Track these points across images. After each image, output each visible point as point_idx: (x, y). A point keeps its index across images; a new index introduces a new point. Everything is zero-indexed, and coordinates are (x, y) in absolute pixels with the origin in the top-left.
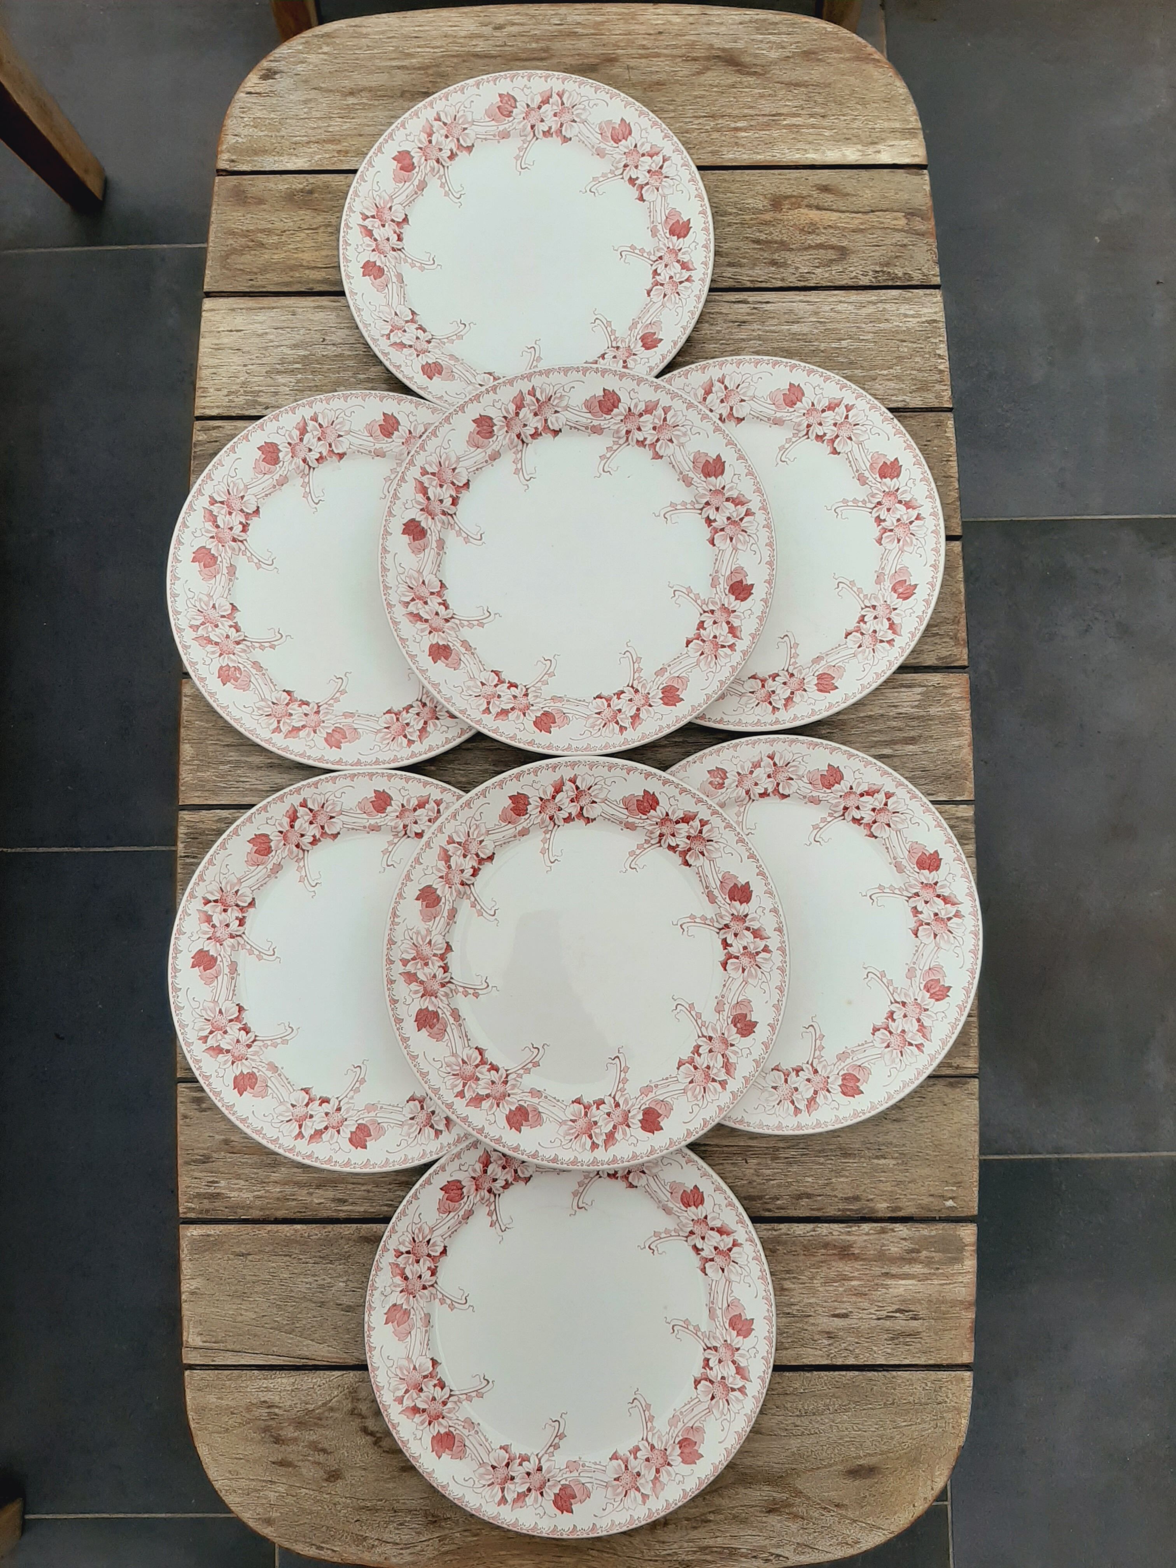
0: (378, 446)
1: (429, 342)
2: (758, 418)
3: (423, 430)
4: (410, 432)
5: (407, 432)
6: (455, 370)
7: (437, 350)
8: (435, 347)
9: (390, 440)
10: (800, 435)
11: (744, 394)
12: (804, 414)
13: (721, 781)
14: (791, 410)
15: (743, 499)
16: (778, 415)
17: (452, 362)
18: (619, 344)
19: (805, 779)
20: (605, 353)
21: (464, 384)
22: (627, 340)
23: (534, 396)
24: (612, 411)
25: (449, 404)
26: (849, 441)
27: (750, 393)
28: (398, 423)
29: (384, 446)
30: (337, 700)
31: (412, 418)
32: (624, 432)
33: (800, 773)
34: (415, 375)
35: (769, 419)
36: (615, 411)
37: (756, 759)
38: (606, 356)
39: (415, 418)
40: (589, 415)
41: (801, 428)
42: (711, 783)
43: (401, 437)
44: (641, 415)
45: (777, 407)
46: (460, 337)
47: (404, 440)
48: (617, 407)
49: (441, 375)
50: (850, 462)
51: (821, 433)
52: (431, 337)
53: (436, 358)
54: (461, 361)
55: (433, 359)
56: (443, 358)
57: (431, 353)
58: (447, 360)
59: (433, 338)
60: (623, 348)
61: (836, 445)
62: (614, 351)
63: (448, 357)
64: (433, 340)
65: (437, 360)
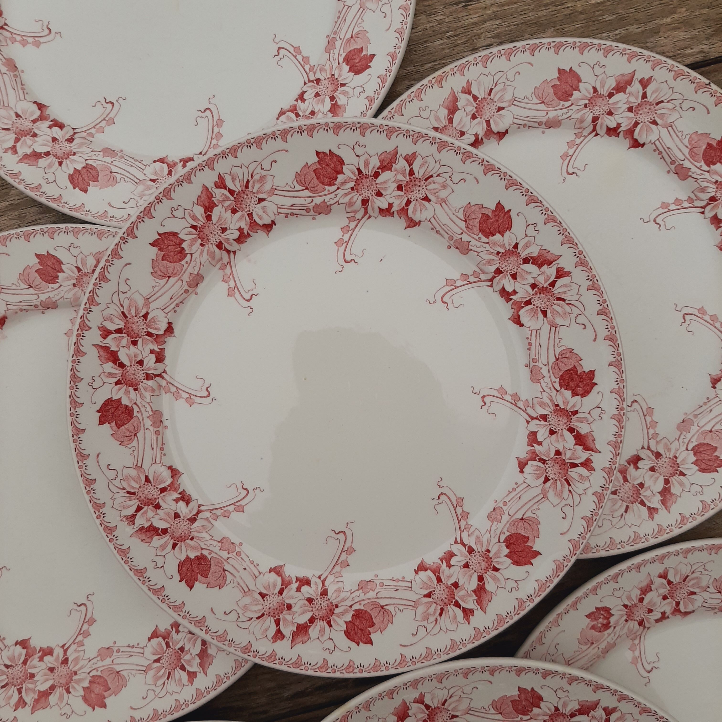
0: (43, 297)
1: (71, 140)
2: (525, 125)
3: (95, 263)
4: (79, 269)
5: (76, 270)
6: (114, 169)
7: (84, 149)
8: (81, 145)
9: (56, 286)
10: (585, 133)
11: (501, 99)
12: (586, 106)
13: (605, 622)
14: (567, 104)
15: (548, 256)
16: (551, 115)
17: (108, 159)
18: (318, 76)
19: (712, 590)
20: (304, 92)
21: (130, 186)
22: (327, 67)
23: (225, 187)
24: (336, 179)
25: (118, 221)
26: (653, 126)
27: (508, 96)
28: (60, 262)
29: (51, 295)
30: (87, 634)
31: (75, 252)
32: (359, 202)
33: (704, 584)
34: (62, 192)
35: (540, 124)
36: (340, 177)
37: (644, 584)
38: (305, 96)
39: (78, 250)
40: (307, 193)
41: (585, 124)
42: (593, 628)
43: (70, 278)
44: (376, 175)
45: (548, 105)
46: (111, 122)
47: (74, 281)
48: (342, 172)
49: (97, 181)
50: (660, 153)
51: (613, 125)
52: (72, 132)
53: (86, 160)
54: (119, 154)
55: (82, 163)
56: (94, 157)
57: (77, 155)
58: (100, 158)
59: (75, 133)
60: (325, 79)
61: (636, 135)
62: (315, 87)
63: (101, 153)
64: (76, 136)
65: (88, 162)
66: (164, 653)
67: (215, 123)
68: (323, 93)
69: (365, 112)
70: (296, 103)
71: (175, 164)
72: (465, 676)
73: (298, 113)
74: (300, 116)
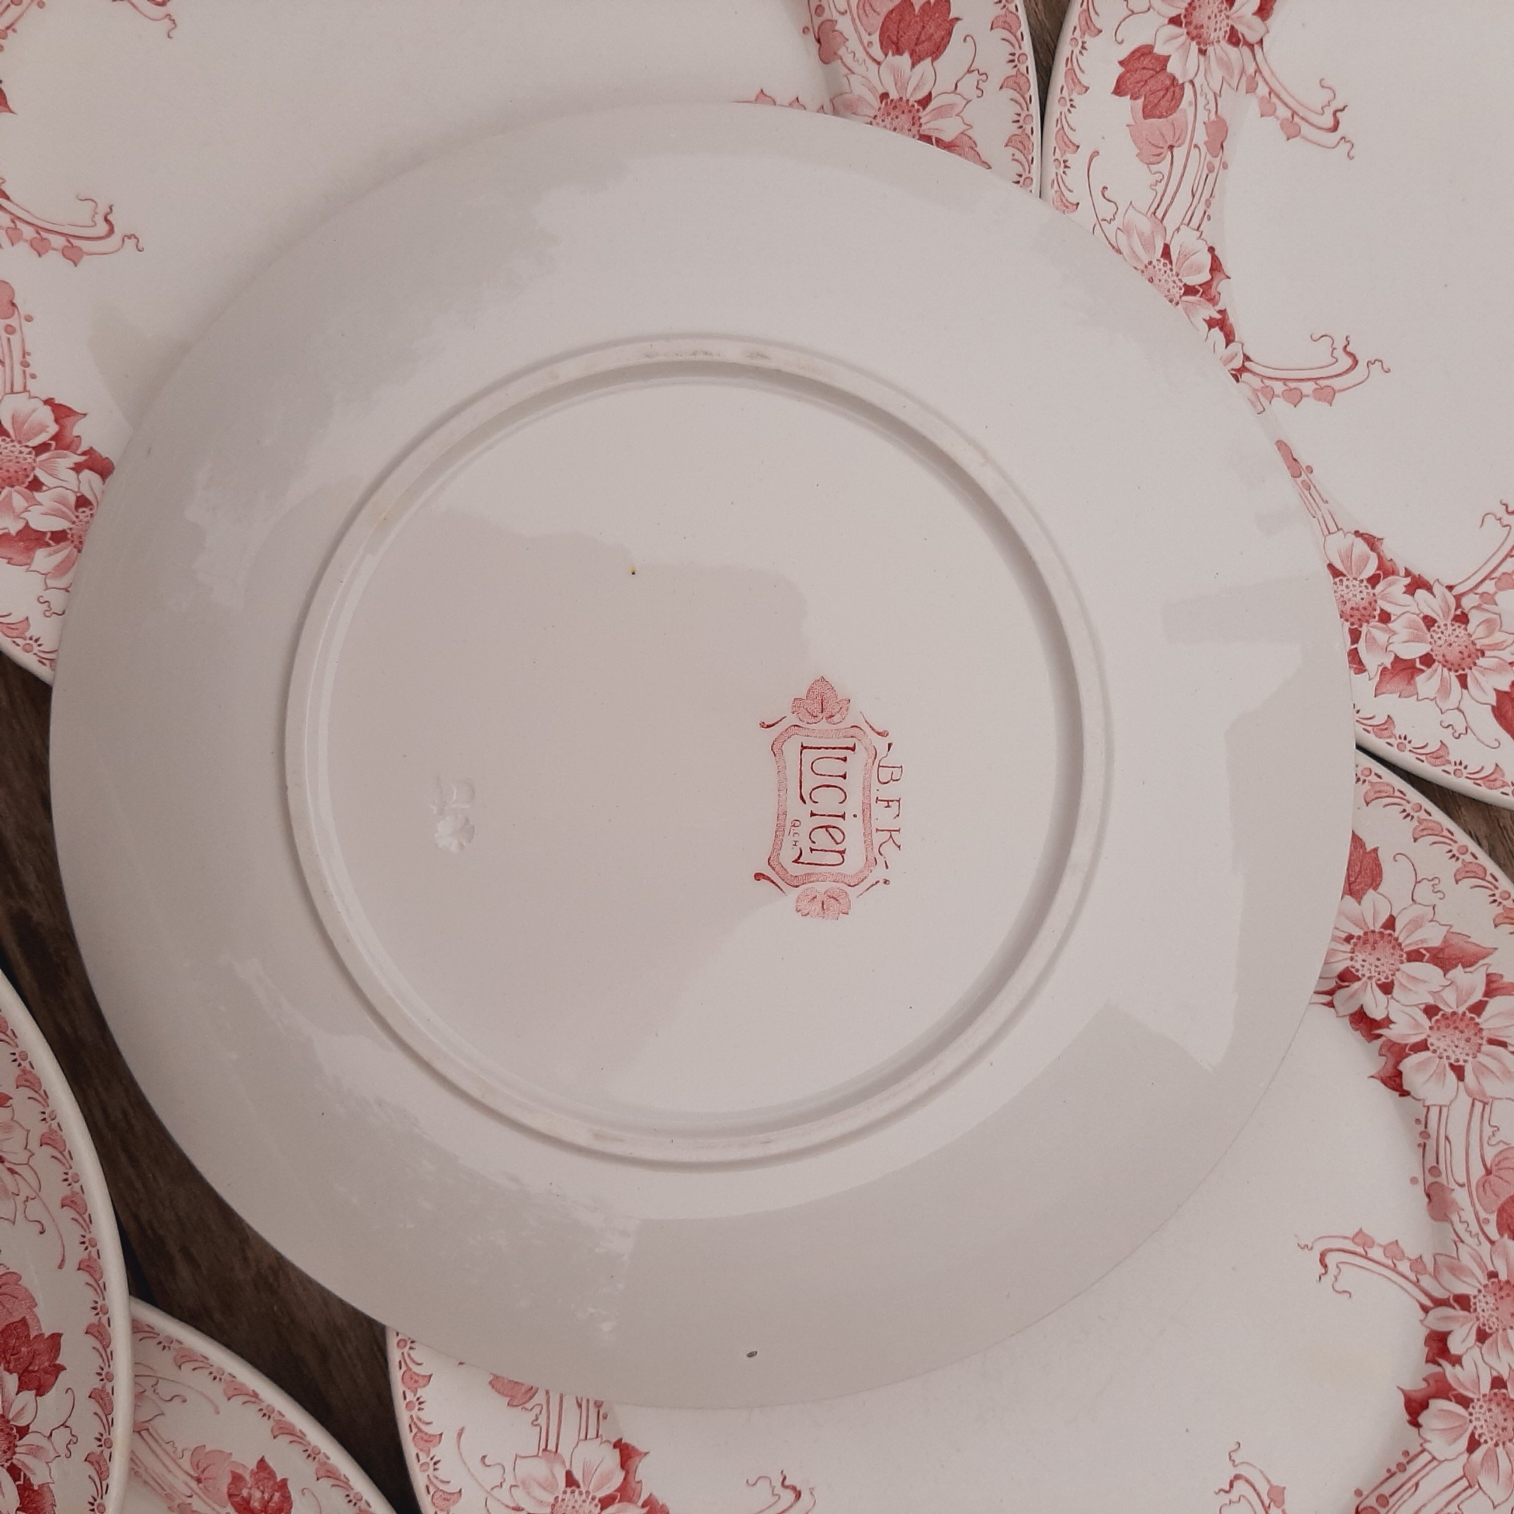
0: (844, 25)
1: (1234, 38)
2: (1425, 1134)
3: (947, 137)
4: (925, 101)
5: (921, 95)
6: (1180, 153)
7: (1217, 74)
8: (1225, 65)
9: (877, 52)
10: (1427, 1282)
11: (1482, 1070)
12: (1493, 1275)
14: (1492, 1230)
16: (1461, 1196)
17: (1201, 137)
18: (1475, 618)
20: (1429, 588)
21: (1145, 199)
22: (1498, 637)
25: (1058, 181)
26: (1464, 1442)
27: (1492, 1087)
28: (937, 51)
29: (853, 43)
30: (40, 247)
31: (968, 85)
34: (1108, 33)
35: (1434, 1171)
38: (1421, 593)
39: (972, 93)
41: (1447, 1277)
43: (900, 82)
45: (1483, 1184)
46: (1291, 129)
47: (894, 95)
49: (1146, 116)
50: (1402, 1467)
51: (1455, 1346)
52: (1252, 38)
53: (1192, 82)
54: (1216, 162)
55: (1185, 71)
56: (1201, 101)
57: (1202, 58)
58: (1202, 116)
59: (1251, 46)
60: (1470, 635)
61: (1437, 1404)
62: (1446, 614)
63: (1213, 117)
64: (1245, 50)
65: (1188, 88)
66: (20, 442)
67: (1323, 383)
68: (1436, 636)
69: (1409, 747)
70: (1402, 573)
71: (1213, 300)
72: (67, 1202)
73: (1378, 582)
74: (1373, 587)
